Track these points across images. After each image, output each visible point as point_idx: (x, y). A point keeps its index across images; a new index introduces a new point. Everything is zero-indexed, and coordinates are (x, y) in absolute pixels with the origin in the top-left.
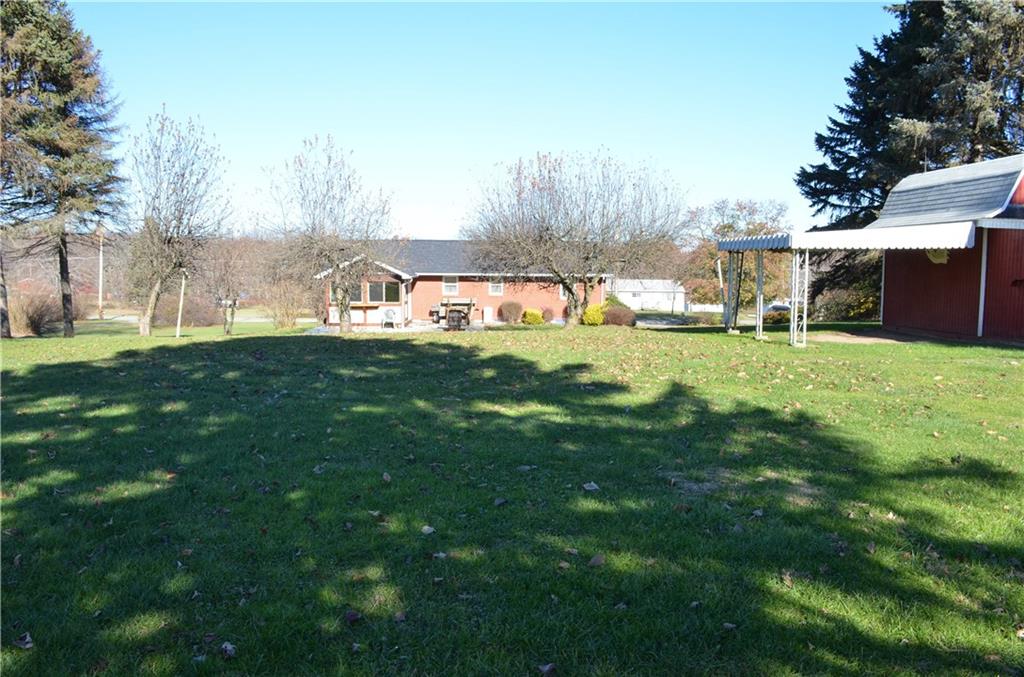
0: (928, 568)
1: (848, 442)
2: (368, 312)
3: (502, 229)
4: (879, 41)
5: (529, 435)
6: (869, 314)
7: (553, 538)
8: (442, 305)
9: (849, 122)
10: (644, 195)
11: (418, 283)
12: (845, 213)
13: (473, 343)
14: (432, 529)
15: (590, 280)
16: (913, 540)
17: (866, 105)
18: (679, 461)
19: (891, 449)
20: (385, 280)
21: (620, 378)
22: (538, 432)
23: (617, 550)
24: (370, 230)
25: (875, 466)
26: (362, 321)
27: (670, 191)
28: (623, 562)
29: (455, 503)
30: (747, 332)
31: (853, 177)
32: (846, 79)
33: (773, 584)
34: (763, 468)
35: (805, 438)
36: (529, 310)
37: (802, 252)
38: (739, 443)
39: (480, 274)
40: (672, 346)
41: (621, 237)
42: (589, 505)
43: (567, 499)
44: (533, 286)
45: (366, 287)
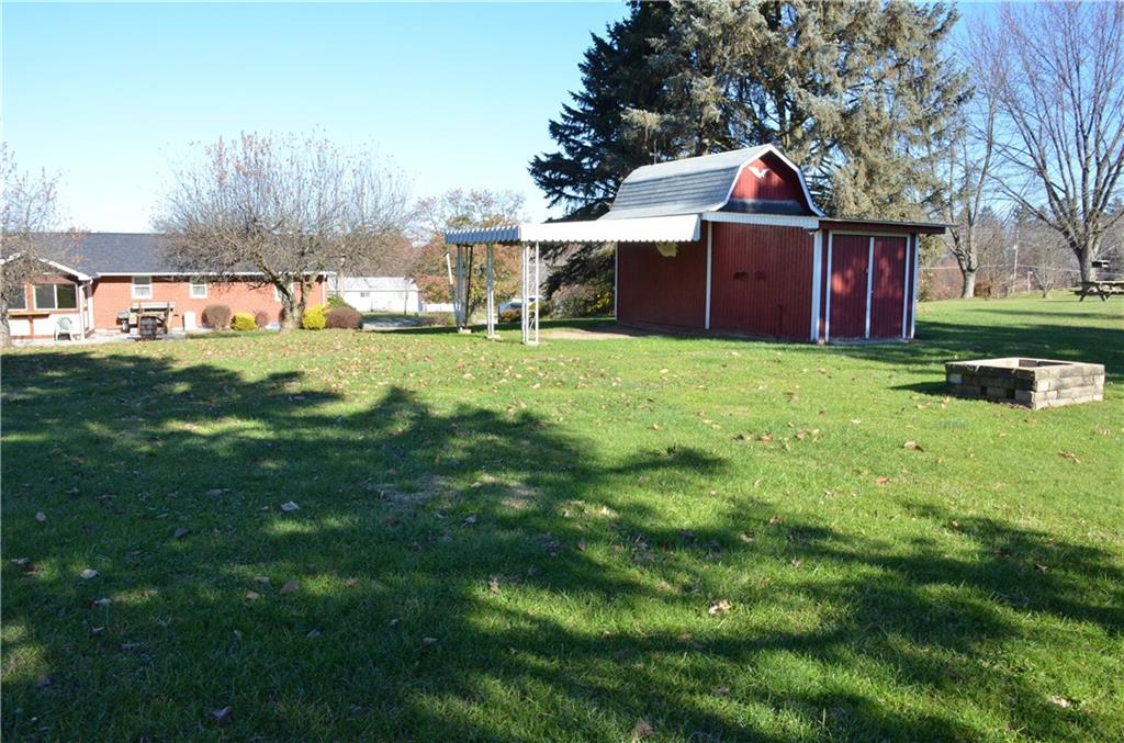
0: (636, 558)
1: (570, 440)
2: (35, 321)
3: (201, 221)
4: (612, 28)
5: (222, 454)
6: (606, 310)
7: (241, 568)
8: (133, 311)
9: (583, 110)
10: (366, 180)
11: (101, 286)
12: (580, 205)
13: (167, 353)
14: (94, 572)
15: (307, 278)
16: (624, 533)
17: (599, 93)
18: (391, 471)
19: (611, 445)
20: (56, 282)
21: (334, 386)
22: (234, 450)
23: (313, 573)
24: (31, 220)
25: (595, 463)
26: (28, 333)
27: (394, 178)
28: (320, 585)
29: (127, 540)
30: (479, 331)
31: (587, 167)
32: (580, 65)
33: (480, 592)
34: (479, 472)
35: (527, 438)
36: (239, 314)
37: (532, 245)
38: (457, 448)
39: (175, 274)
40: (397, 349)
41: (339, 229)
42: (286, 527)
43: (261, 523)
44: (242, 286)
45: (31, 291)
